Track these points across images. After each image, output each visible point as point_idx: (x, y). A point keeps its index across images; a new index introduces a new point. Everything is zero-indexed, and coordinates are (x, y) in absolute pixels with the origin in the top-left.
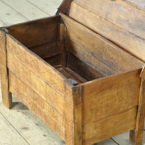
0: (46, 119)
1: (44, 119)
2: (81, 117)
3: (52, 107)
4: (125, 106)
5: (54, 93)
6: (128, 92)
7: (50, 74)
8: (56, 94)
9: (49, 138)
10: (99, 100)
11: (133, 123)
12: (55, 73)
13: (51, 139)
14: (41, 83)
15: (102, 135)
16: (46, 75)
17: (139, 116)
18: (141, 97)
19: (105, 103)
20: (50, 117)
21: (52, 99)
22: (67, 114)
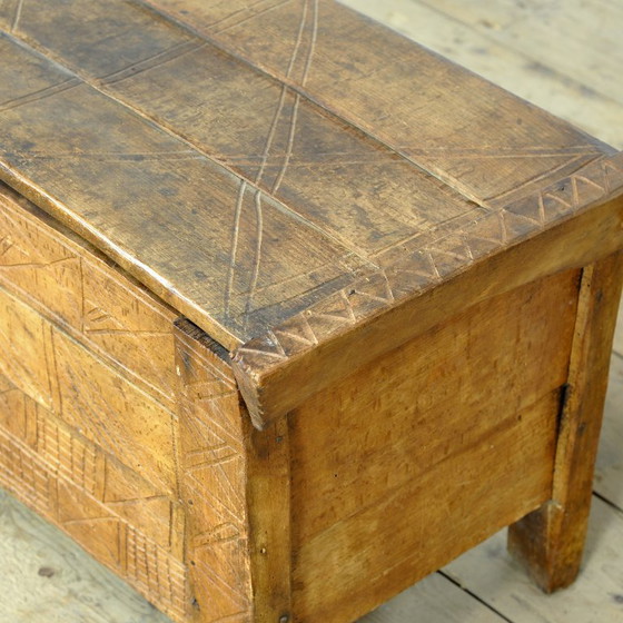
0: (57, 505)
1: (47, 504)
2: (286, 515)
3: (97, 449)
4: (503, 404)
5: (110, 381)
6: (519, 327)
7: (73, 274)
8: (118, 383)
9: (76, 586)
10: (376, 402)
11: (537, 476)
12: (109, 276)
13: (85, 589)
14: (16, 315)
15: (388, 575)
16: (50, 280)
17: (572, 438)
18: (583, 342)
19: (406, 409)
20: (86, 498)
21: (94, 407)
22: (200, 502)
